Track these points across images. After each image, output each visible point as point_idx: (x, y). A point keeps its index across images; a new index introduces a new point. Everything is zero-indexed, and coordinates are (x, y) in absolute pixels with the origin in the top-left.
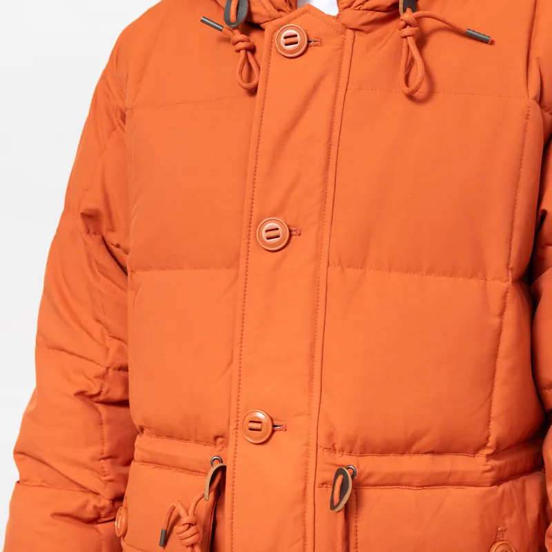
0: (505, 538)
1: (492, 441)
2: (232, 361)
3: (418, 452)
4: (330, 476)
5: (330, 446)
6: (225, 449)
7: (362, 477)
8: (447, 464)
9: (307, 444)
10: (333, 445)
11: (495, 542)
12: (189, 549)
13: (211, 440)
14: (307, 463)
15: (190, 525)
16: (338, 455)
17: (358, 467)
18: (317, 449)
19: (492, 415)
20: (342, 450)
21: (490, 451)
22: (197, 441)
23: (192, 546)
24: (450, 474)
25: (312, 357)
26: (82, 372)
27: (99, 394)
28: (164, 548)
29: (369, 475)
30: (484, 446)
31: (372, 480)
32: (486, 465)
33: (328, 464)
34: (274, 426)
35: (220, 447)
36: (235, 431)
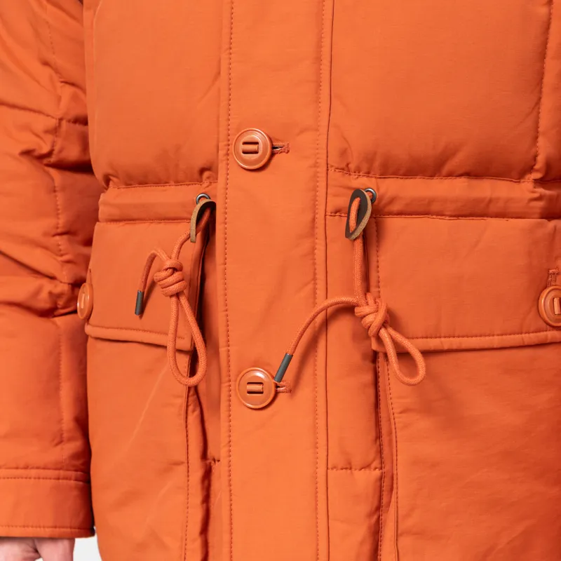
0: (558, 283)
1: (540, 164)
2: (219, 73)
3: (450, 175)
4: (343, 201)
5: (344, 165)
6: (213, 185)
7: (383, 202)
8: (486, 189)
9: (316, 165)
10: (348, 165)
11: (546, 288)
12: (174, 299)
13: (196, 175)
14: (315, 189)
15: (175, 270)
16: (354, 176)
17: (378, 189)
18: (327, 170)
19: (540, 130)
20: (358, 170)
21: (538, 175)
22: (178, 182)
23: (178, 295)
24: (490, 201)
25: (318, 59)
26: (27, 128)
27: (49, 154)
28: (141, 317)
29: (392, 200)
30: (530, 169)
31: (396, 207)
32: (533, 192)
33: (341, 187)
34: (273, 148)
35: (206, 184)
36: (225, 158)
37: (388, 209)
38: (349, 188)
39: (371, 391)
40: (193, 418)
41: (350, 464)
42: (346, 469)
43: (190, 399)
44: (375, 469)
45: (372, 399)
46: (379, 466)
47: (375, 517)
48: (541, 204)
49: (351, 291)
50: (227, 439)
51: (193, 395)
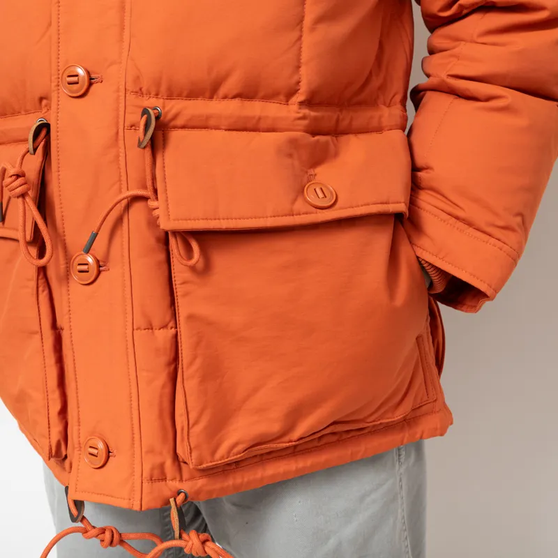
1: (304, 88)
2: (51, 21)
3: (225, 97)
5: (138, 89)
6: (49, 112)
8: (255, 109)
9: (118, 91)
10: (141, 89)
12: (20, 199)
13: (37, 104)
14: (118, 109)
15: (18, 176)
16: (146, 97)
17: (163, 108)
18: (126, 93)
19: (302, 61)
20: (149, 93)
21: (301, 98)
23: (23, 195)
24: (260, 119)
30: (295, 92)
32: (298, 113)
33: (135, 106)
34: (91, 79)
35: (44, 110)
36: (56, 88)
37: (172, 124)
38: (140, 107)
39: (165, 267)
40: (44, 297)
41: (151, 325)
42: (148, 329)
43: (40, 281)
44: (172, 328)
45: (166, 273)
46: (174, 326)
47: (173, 366)
48: (305, 122)
49: (145, 187)
50: (68, 309)
51: (42, 279)
